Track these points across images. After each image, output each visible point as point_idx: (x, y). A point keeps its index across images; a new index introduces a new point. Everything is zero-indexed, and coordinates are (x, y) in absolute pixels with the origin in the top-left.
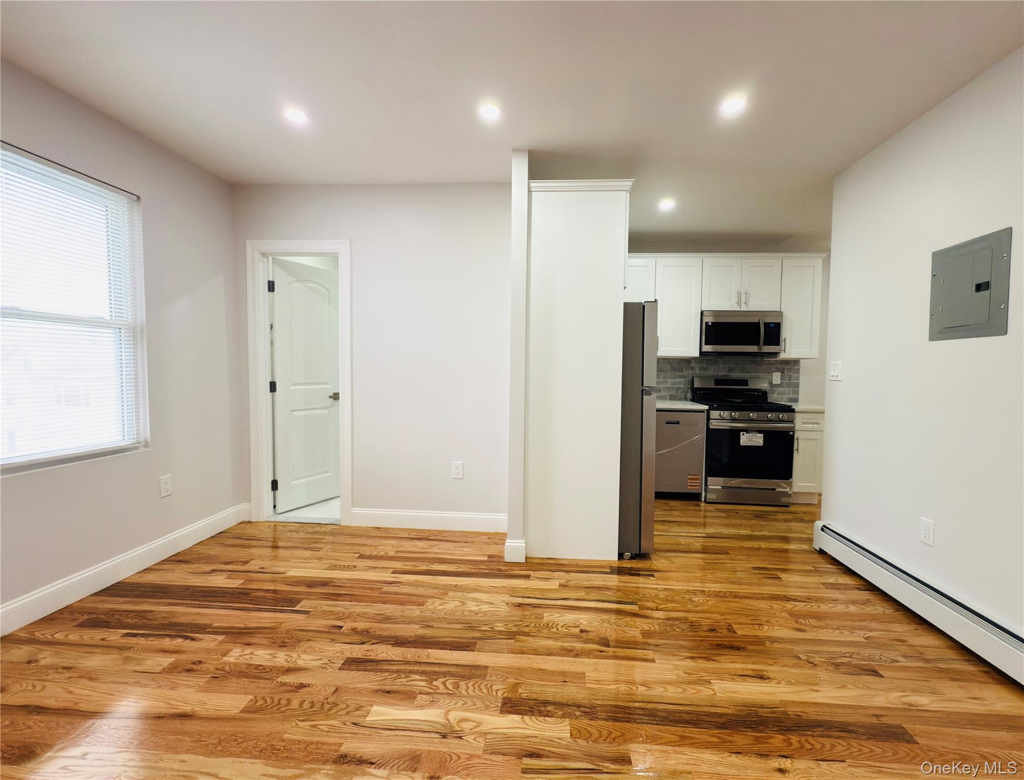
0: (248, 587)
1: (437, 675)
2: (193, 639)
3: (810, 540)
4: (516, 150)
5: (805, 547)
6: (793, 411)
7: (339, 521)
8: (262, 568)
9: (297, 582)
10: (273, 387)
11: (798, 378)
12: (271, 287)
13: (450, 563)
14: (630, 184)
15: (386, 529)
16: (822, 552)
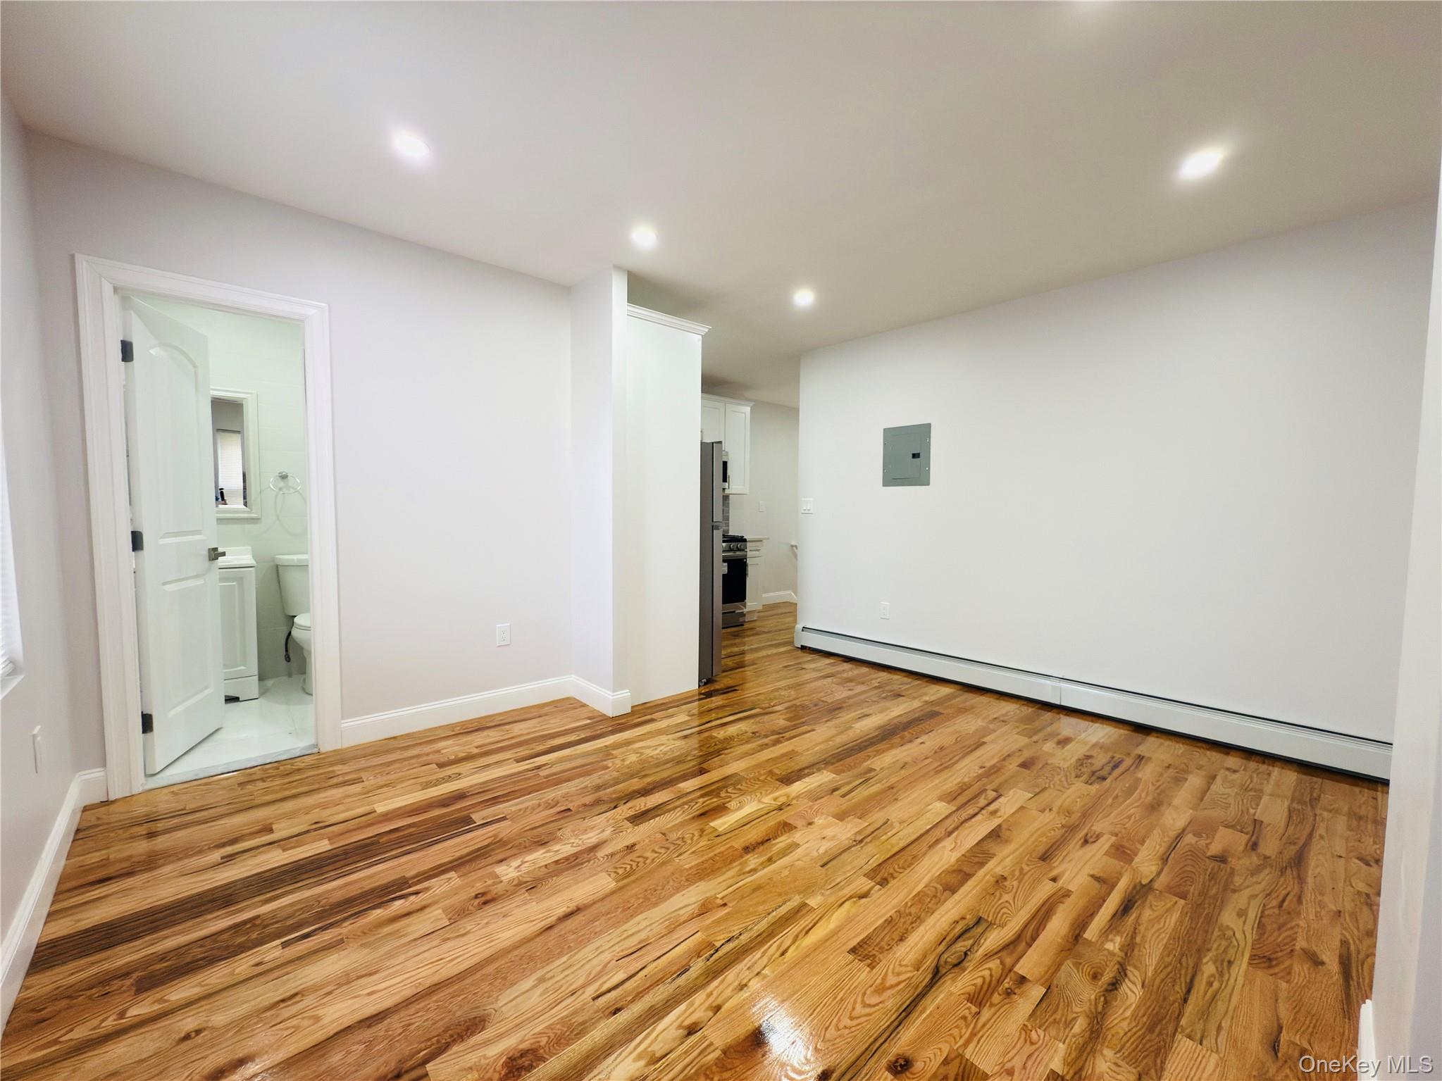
0: (353, 841)
1: (720, 789)
2: (417, 893)
3: (791, 643)
4: (618, 268)
5: (790, 648)
6: (745, 540)
7: (316, 746)
8: (316, 823)
9: (416, 810)
10: (137, 541)
11: (729, 513)
12: (127, 352)
13: (563, 735)
14: (707, 330)
15: (408, 736)
16: (803, 648)
